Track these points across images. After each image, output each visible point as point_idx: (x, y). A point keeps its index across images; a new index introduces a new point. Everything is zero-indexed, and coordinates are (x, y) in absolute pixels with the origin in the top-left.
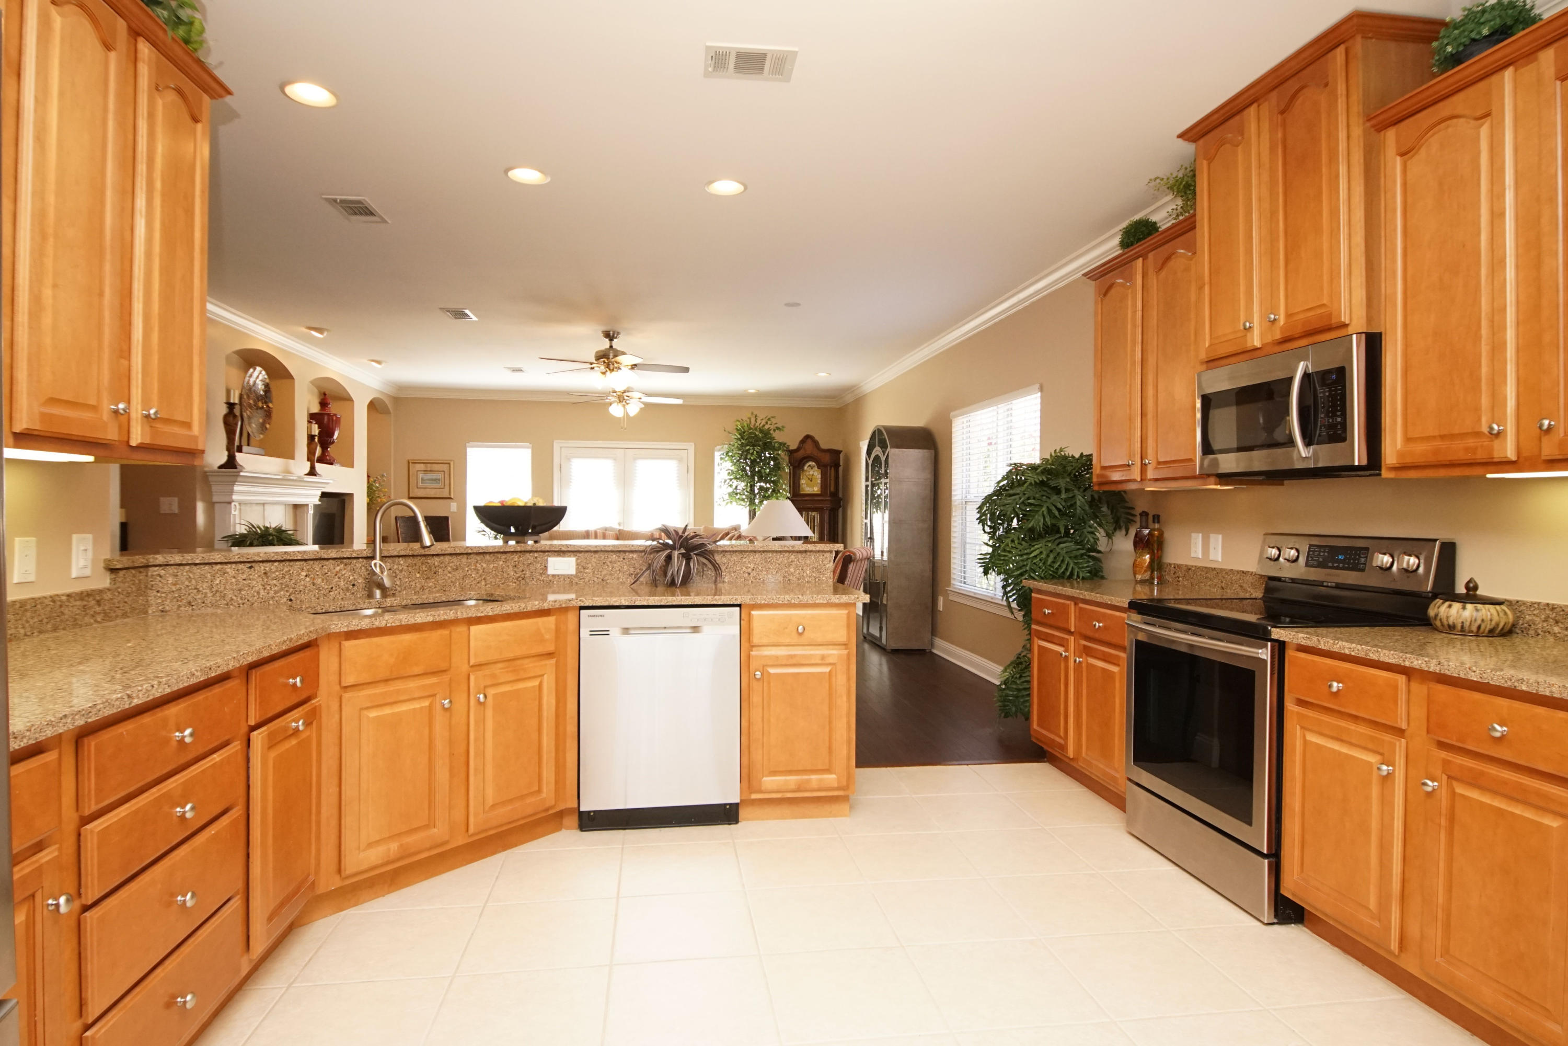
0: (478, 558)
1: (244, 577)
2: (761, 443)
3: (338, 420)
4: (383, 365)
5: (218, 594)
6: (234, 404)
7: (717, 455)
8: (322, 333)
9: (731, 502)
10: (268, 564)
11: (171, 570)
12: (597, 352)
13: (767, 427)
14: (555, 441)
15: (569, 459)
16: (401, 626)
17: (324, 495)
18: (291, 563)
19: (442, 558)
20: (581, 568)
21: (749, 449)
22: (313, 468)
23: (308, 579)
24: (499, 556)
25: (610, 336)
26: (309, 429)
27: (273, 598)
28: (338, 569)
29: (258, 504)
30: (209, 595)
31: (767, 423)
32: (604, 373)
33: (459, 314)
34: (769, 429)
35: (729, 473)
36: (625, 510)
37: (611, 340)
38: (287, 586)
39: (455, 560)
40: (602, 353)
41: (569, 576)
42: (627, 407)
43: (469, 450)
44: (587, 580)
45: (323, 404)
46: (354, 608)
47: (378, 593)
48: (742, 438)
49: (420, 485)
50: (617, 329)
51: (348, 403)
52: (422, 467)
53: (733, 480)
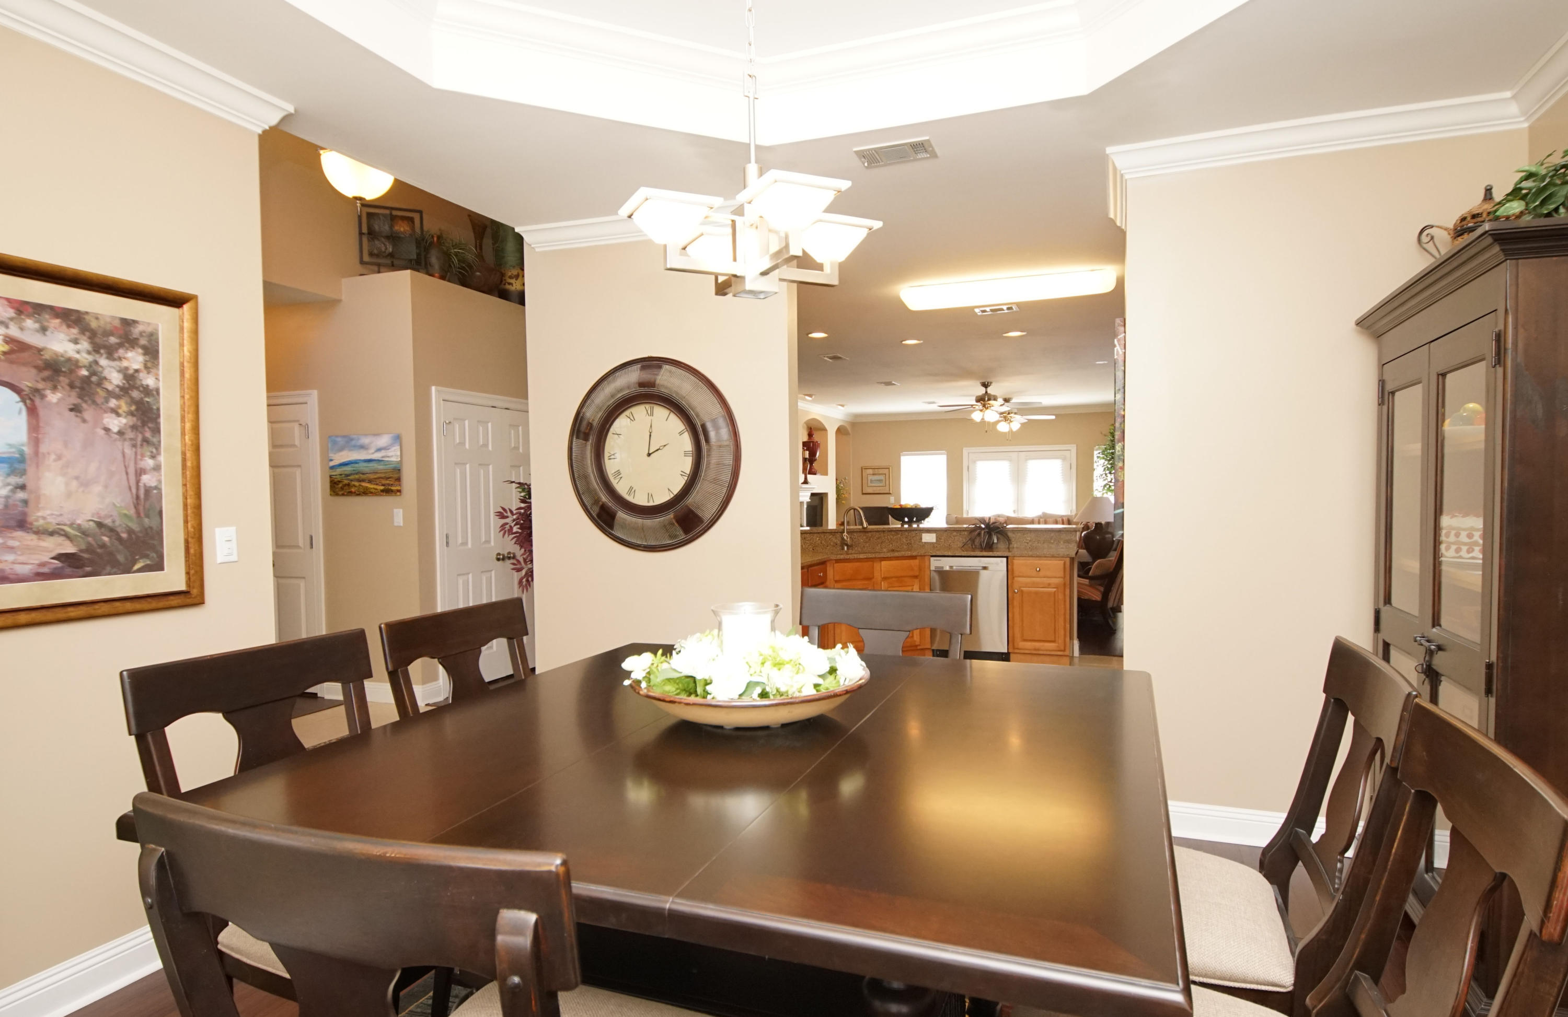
0: (889, 533)
3: (819, 445)
4: (845, 407)
7: (1096, 453)
12: (976, 398)
14: (964, 449)
15: (974, 462)
16: (855, 559)
17: (813, 495)
19: (872, 533)
20: (941, 538)
22: (806, 478)
23: (819, 541)
25: (985, 385)
26: (803, 454)
28: (830, 537)
32: (981, 412)
33: (889, 384)
35: (1105, 469)
36: (1019, 500)
37: (986, 388)
39: (878, 534)
40: (979, 398)
41: (933, 542)
42: (1011, 424)
43: (902, 458)
44: (942, 544)
45: (810, 435)
46: (837, 553)
47: (846, 548)
49: (870, 484)
50: (989, 380)
51: (823, 432)
52: (870, 471)
53: (1109, 475)
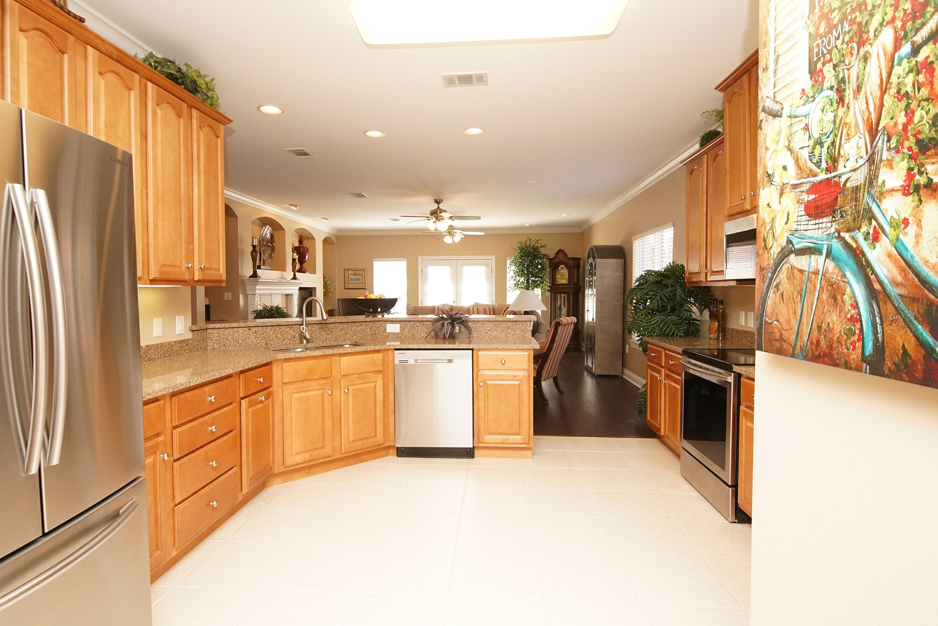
0: (352, 324)
1: (247, 334)
2: (532, 255)
3: (308, 250)
4: (328, 220)
5: (236, 341)
6: (256, 246)
7: (508, 262)
8: (296, 207)
9: (516, 289)
10: (257, 328)
11: (216, 331)
12: (431, 211)
13: (536, 245)
14: (418, 257)
15: (426, 267)
16: (308, 356)
17: (301, 289)
18: (267, 327)
19: (335, 324)
20: (402, 329)
21: (525, 259)
22: (295, 275)
23: (274, 335)
24: (363, 323)
25: (438, 202)
26: (293, 255)
27: (259, 343)
28: (287, 330)
29: (268, 295)
30: (232, 341)
31: (536, 243)
32: (434, 222)
33: (360, 195)
34: (537, 247)
35: (514, 273)
36: (457, 294)
37: (438, 204)
38: (265, 338)
39: (341, 325)
40: (433, 212)
41: (396, 333)
42: (454, 238)
43: (374, 262)
44: (405, 335)
45: (301, 242)
46: (293, 348)
47: (305, 341)
48: (522, 252)
49: (350, 282)
50: (441, 197)
51: (313, 240)
52: (351, 272)
53: (517, 277)
